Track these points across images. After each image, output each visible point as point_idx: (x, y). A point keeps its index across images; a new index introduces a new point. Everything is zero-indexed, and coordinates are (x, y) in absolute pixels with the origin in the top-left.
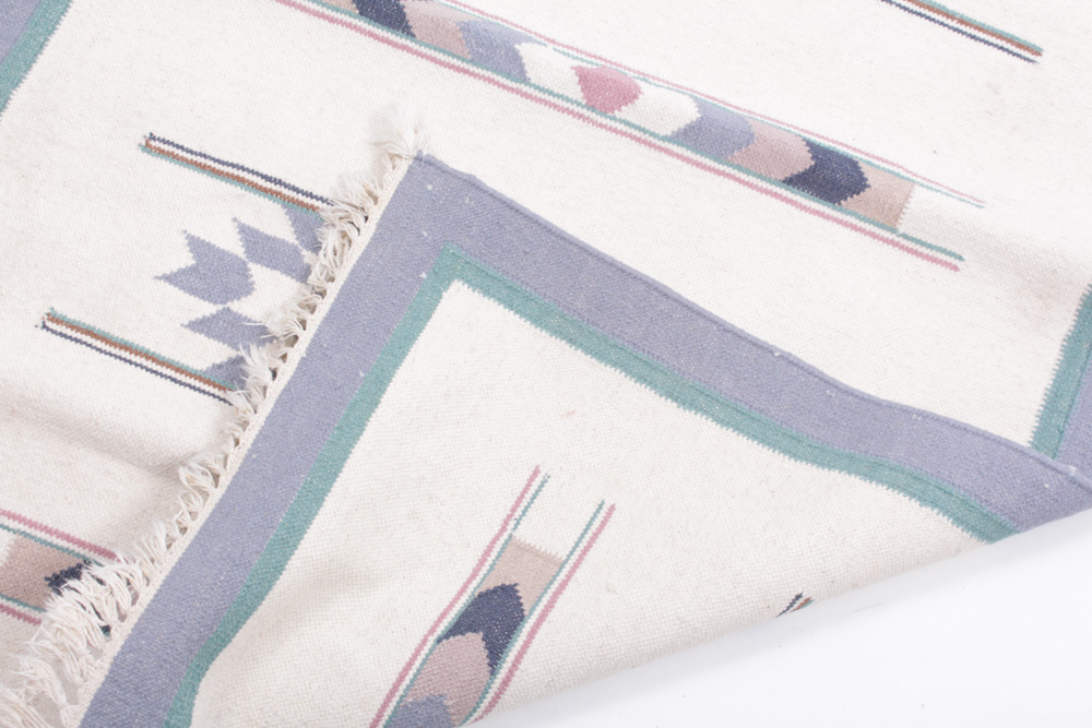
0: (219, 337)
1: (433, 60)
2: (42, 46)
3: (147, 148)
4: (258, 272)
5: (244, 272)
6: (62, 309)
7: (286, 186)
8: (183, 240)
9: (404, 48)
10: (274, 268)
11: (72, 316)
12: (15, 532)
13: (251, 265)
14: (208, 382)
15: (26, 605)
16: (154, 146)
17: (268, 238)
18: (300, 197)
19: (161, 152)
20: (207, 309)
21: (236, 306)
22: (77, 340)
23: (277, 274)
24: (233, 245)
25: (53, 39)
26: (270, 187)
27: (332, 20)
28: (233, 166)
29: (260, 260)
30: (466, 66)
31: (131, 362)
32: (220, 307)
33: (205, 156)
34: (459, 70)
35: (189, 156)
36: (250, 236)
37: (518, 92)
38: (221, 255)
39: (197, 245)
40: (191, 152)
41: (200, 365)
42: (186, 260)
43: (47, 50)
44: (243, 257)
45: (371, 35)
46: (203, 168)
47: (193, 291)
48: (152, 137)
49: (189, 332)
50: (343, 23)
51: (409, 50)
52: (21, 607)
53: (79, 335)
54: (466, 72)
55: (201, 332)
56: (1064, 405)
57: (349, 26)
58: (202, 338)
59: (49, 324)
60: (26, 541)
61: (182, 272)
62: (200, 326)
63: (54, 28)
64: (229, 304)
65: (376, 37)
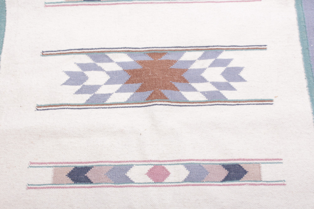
0: (85, 93)
1: (108, 4)
2: (3, 42)
3: (43, 55)
4: (87, 73)
5: (84, 75)
6: (40, 103)
7: (85, 49)
8: (64, 73)
9: (99, 5)
10: (91, 70)
11: (43, 104)
12: (52, 167)
13: (84, 72)
14: (87, 105)
15: (64, 184)
16: (44, 54)
17: (86, 64)
18: (90, 51)
19: (47, 55)
20: (78, 87)
21: (85, 84)
22: (48, 109)
23: (93, 71)
24: (78, 69)
25: (5, 39)
26: (81, 51)
27: (77, 5)
28: (68, 50)
29: (86, 70)
30: (117, 2)
31: (64, 108)
32: (82, 85)
33: (59, 51)
34: (115, 4)
35: (55, 53)
36: (81, 65)
37: (133, 3)
38: (76, 73)
39: (68, 73)
40: (55, 51)
41: (83, 102)
42: (67, 78)
43: (5, 42)
44: (82, 71)
45: (89, 5)
46: (60, 54)
47: (72, 85)
48: (43, 52)
49: (76, 95)
50: (80, 5)
51: (100, 4)
52: (63, 185)
53: (48, 108)
54: (118, 4)
55: (79, 93)
56: (302, 19)
57: (82, 5)
58: (80, 95)
59: (38, 109)
60: (57, 168)
61: (67, 81)
62: (79, 92)
63: (4, 36)
64: (83, 84)
65: (90, 5)
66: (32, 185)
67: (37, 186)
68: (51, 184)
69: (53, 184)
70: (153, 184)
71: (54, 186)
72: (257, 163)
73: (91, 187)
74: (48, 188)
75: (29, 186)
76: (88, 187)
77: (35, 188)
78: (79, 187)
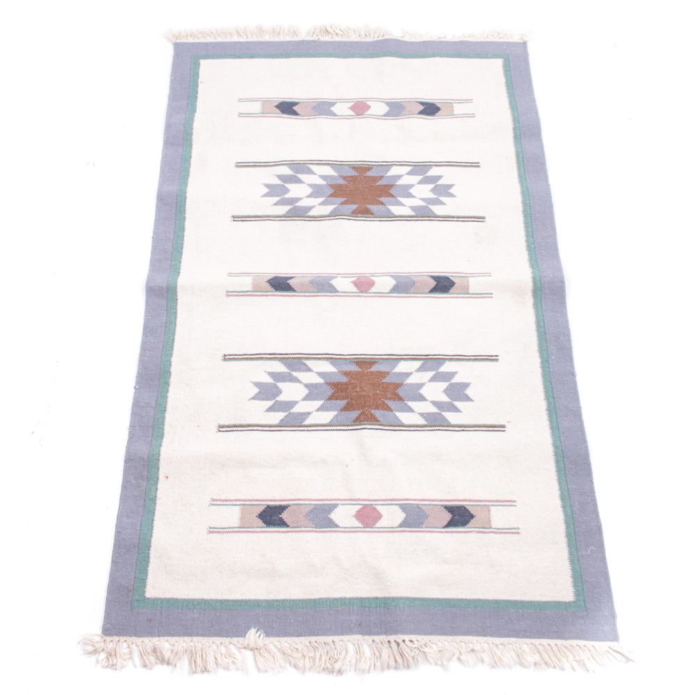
0: (278, 410)
1: (305, 296)
2: (173, 340)
3: (225, 359)
4: (281, 385)
5: (276, 387)
6: (222, 423)
7: (278, 354)
8: (252, 385)
9: (294, 296)
10: (286, 382)
11: (226, 424)
12: (239, 505)
13: (277, 384)
14: (281, 426)
15: (253, 528)
16: (226, 358)
17: (279, 373)
18: (284, 356)
19: (230, 359)
20: (270, 403)
21: (279, 399)
22: (232, 431)
23: (287, 383)
24: (269, 380)
25: (176, 336)
26: (273, 357)
27: (267, 296)
28: (257, 354)
29: (279, 381)
30: (316, 294)
31: (253, 430)
32: (274, 401)
33: (246, 355)
34: (314, 296)
35: (240, 357)
36: (272, 375)
37: (336, 296)
38: (266, 384)
39: (257, 384)
40: (240, 355)
41: (276, 422)
42: (256, 390)
43: (176, 341)
44: (274, 382)
45: (281, 296)
46: (247, 359)
47: (263, 399)
48: (225, 355)
49: (267, 413)
50: (271, 295)
51: (296, 296)
53: (232, 429)
54: (317, 296)
55: (271, 411)
56: (542, 324)
57: (273, 295)
58: (272, 413)
59: (220, 429)
60: (245, 507)
61: (256, 395)
62: (270, 409)
63: (175, 333)
64: (276, 399)
65: (283, 296)
66: (214, 528)
67: (221, 530)
68: (238, 528)
69: (240, 528)
70: (362, 529)
71: (242, 529)
72: (486, 506)
73: (288, 532)
74: (234, 532)
75: (211, 530)
76: (283, 532)
77: (218, 532)
78: (272, 532)
